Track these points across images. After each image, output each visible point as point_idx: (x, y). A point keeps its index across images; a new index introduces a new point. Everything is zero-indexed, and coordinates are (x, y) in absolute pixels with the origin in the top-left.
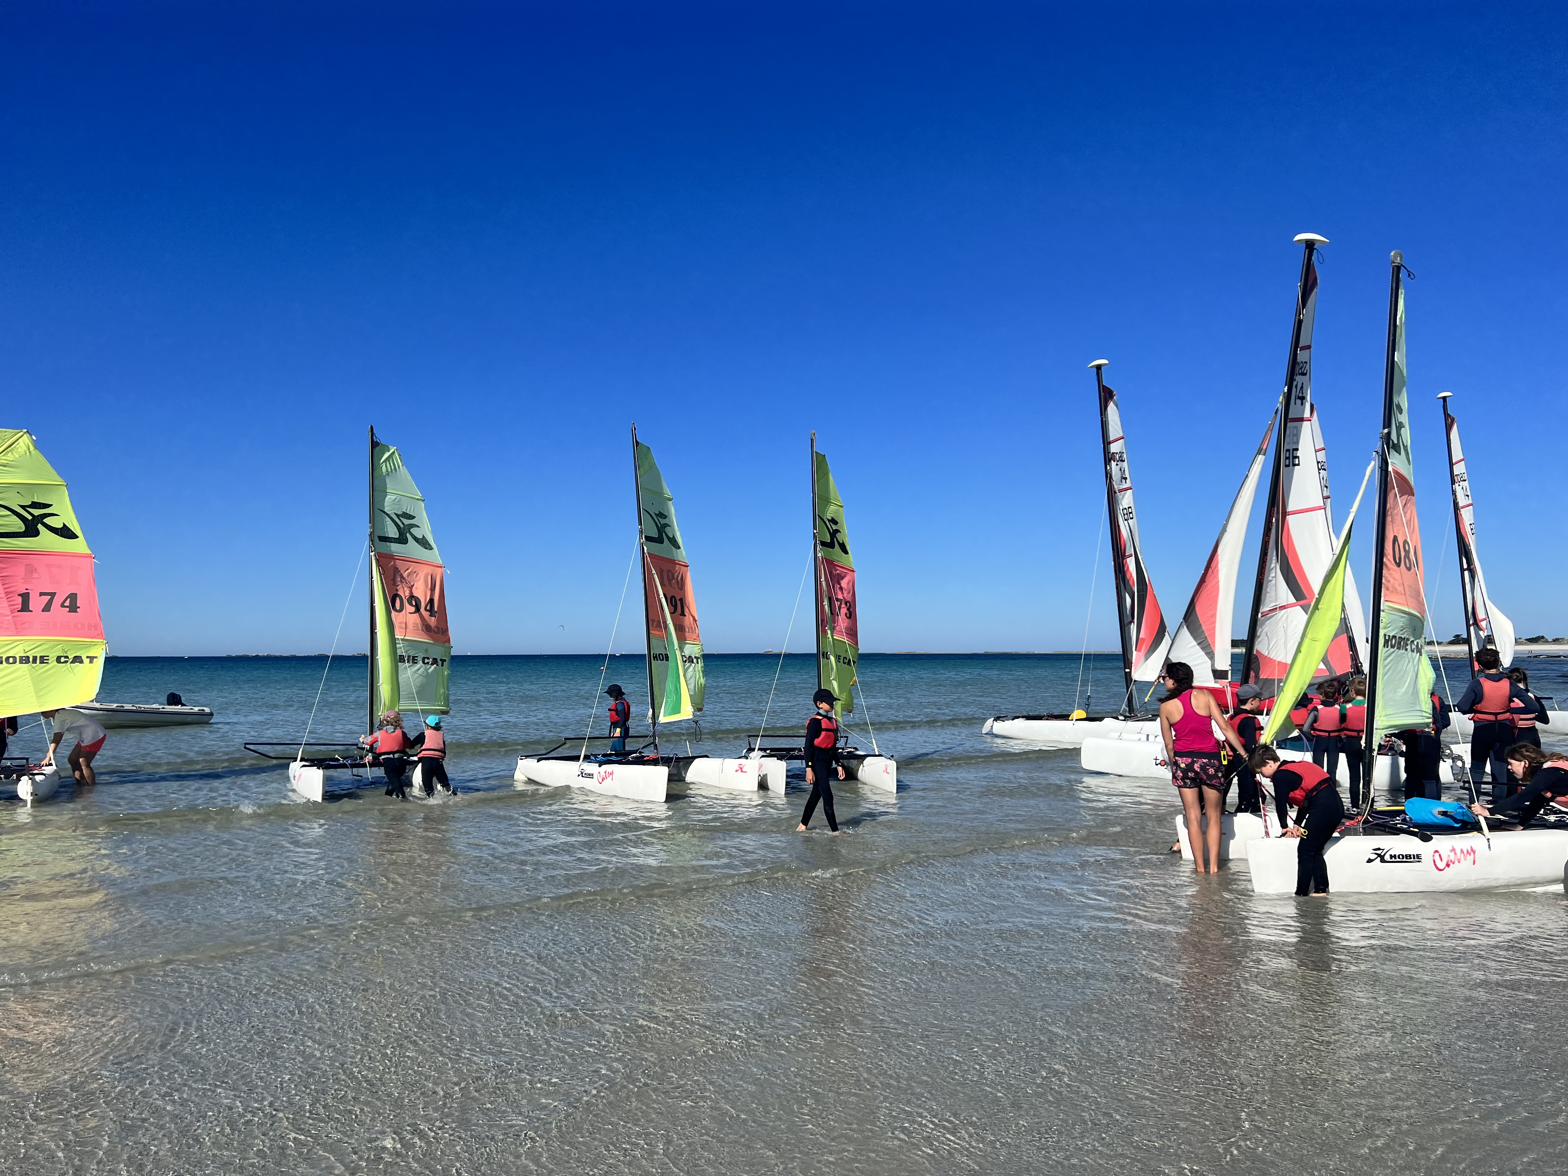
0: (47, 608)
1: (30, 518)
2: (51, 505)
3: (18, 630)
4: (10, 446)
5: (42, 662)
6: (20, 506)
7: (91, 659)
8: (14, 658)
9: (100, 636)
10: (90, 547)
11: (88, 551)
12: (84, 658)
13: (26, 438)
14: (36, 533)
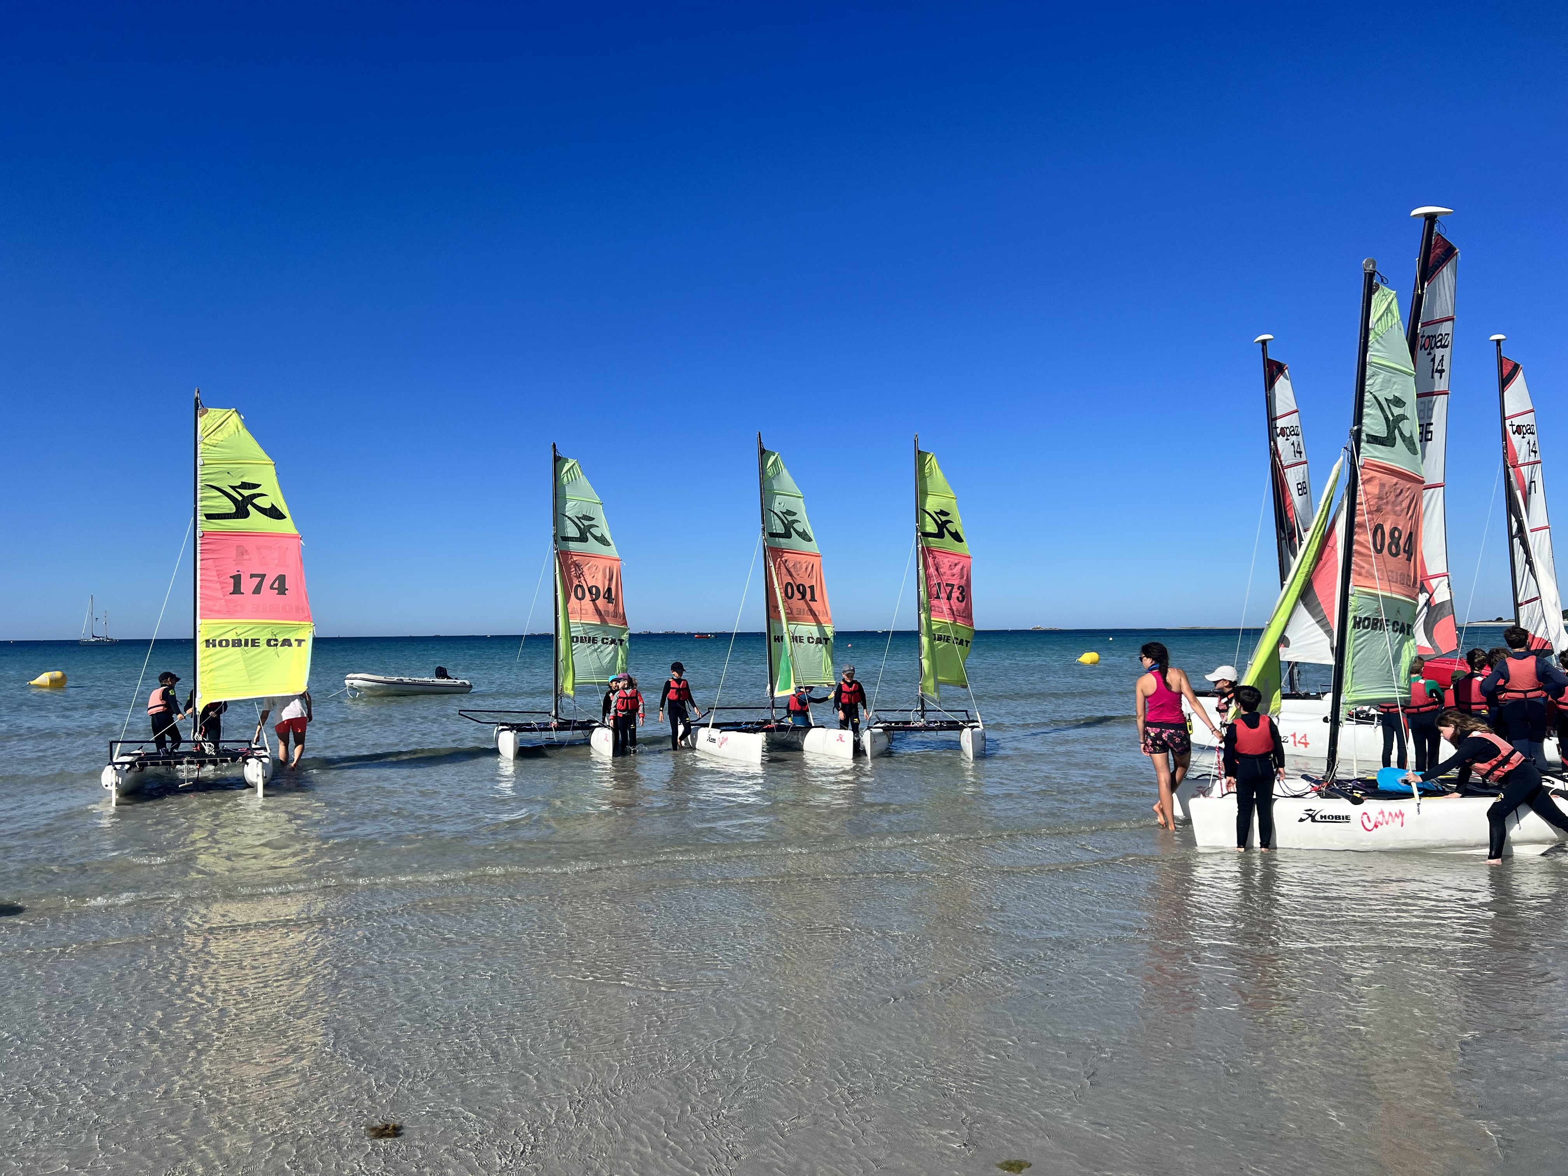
0: (257, 590)
1: (240, 498)
2: (259, 485)
3: (229, 613)
4: (219, 426)
5: (253, 645)
6: (231, 487)
7: (300, 642)
8: (227, 641)
9: (307, 618)
10: (297, 527)
11: (295, 532)
12: (293, 641)
13: (235, 415)
14: (246, 515)
